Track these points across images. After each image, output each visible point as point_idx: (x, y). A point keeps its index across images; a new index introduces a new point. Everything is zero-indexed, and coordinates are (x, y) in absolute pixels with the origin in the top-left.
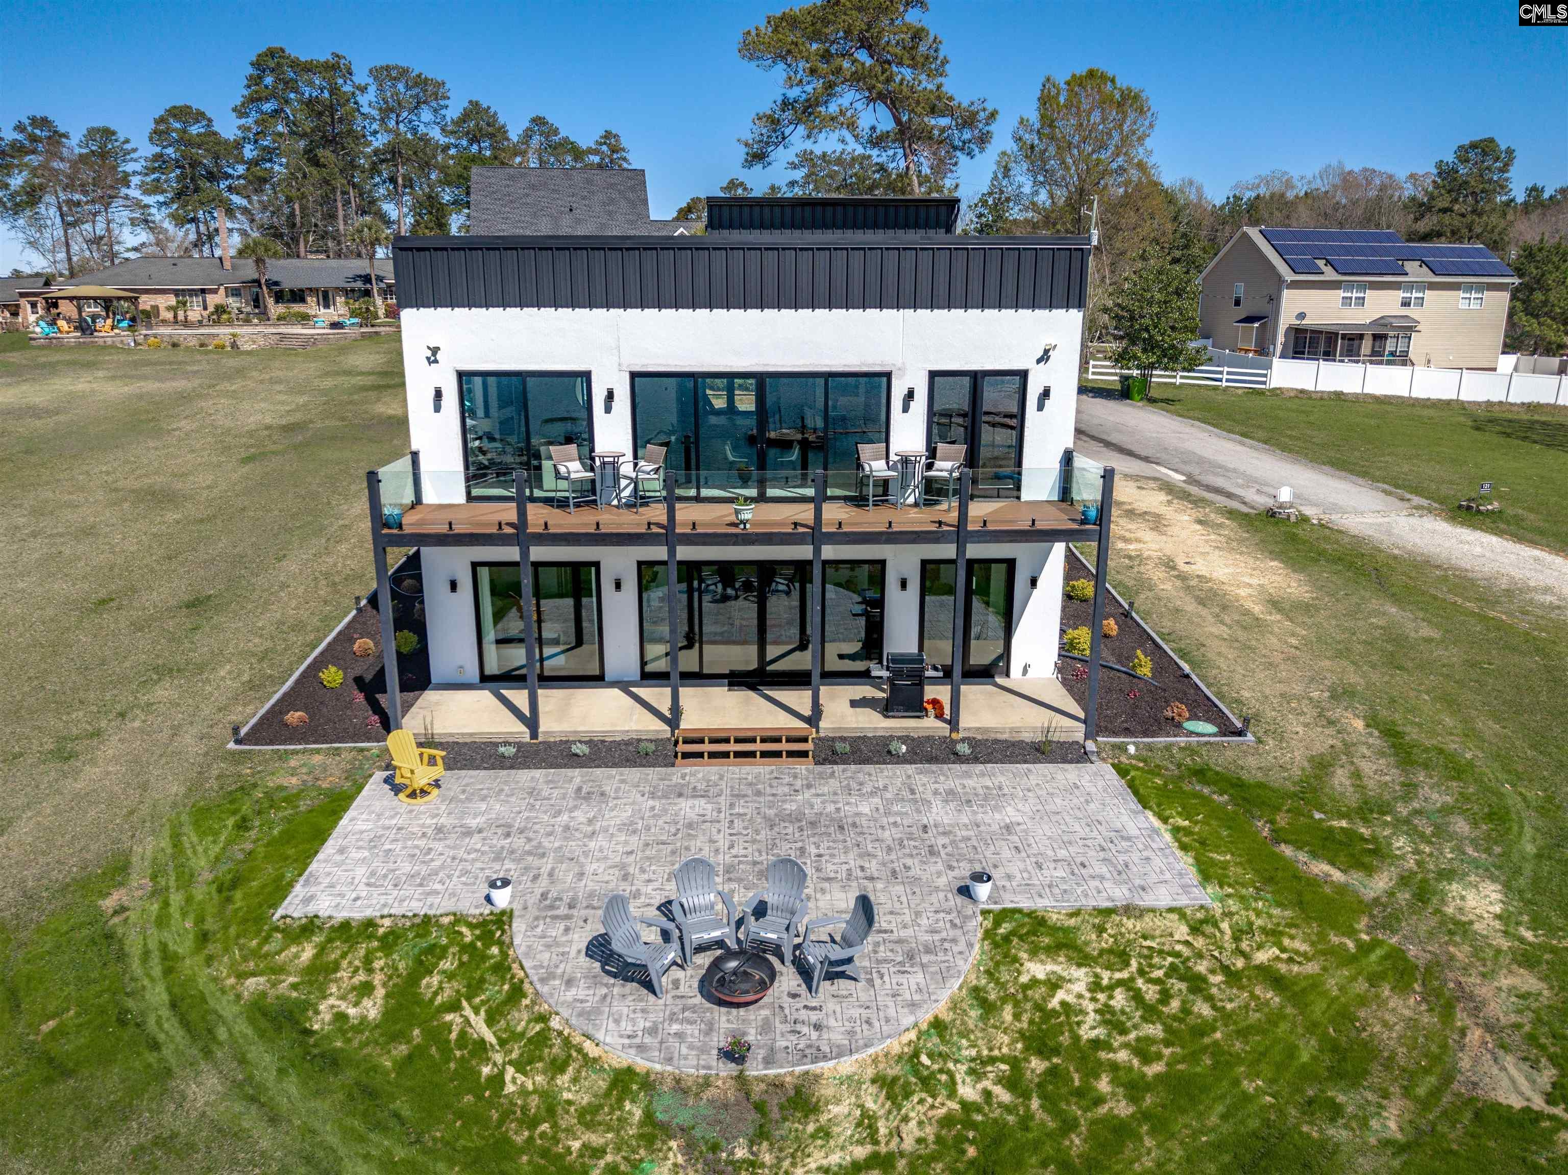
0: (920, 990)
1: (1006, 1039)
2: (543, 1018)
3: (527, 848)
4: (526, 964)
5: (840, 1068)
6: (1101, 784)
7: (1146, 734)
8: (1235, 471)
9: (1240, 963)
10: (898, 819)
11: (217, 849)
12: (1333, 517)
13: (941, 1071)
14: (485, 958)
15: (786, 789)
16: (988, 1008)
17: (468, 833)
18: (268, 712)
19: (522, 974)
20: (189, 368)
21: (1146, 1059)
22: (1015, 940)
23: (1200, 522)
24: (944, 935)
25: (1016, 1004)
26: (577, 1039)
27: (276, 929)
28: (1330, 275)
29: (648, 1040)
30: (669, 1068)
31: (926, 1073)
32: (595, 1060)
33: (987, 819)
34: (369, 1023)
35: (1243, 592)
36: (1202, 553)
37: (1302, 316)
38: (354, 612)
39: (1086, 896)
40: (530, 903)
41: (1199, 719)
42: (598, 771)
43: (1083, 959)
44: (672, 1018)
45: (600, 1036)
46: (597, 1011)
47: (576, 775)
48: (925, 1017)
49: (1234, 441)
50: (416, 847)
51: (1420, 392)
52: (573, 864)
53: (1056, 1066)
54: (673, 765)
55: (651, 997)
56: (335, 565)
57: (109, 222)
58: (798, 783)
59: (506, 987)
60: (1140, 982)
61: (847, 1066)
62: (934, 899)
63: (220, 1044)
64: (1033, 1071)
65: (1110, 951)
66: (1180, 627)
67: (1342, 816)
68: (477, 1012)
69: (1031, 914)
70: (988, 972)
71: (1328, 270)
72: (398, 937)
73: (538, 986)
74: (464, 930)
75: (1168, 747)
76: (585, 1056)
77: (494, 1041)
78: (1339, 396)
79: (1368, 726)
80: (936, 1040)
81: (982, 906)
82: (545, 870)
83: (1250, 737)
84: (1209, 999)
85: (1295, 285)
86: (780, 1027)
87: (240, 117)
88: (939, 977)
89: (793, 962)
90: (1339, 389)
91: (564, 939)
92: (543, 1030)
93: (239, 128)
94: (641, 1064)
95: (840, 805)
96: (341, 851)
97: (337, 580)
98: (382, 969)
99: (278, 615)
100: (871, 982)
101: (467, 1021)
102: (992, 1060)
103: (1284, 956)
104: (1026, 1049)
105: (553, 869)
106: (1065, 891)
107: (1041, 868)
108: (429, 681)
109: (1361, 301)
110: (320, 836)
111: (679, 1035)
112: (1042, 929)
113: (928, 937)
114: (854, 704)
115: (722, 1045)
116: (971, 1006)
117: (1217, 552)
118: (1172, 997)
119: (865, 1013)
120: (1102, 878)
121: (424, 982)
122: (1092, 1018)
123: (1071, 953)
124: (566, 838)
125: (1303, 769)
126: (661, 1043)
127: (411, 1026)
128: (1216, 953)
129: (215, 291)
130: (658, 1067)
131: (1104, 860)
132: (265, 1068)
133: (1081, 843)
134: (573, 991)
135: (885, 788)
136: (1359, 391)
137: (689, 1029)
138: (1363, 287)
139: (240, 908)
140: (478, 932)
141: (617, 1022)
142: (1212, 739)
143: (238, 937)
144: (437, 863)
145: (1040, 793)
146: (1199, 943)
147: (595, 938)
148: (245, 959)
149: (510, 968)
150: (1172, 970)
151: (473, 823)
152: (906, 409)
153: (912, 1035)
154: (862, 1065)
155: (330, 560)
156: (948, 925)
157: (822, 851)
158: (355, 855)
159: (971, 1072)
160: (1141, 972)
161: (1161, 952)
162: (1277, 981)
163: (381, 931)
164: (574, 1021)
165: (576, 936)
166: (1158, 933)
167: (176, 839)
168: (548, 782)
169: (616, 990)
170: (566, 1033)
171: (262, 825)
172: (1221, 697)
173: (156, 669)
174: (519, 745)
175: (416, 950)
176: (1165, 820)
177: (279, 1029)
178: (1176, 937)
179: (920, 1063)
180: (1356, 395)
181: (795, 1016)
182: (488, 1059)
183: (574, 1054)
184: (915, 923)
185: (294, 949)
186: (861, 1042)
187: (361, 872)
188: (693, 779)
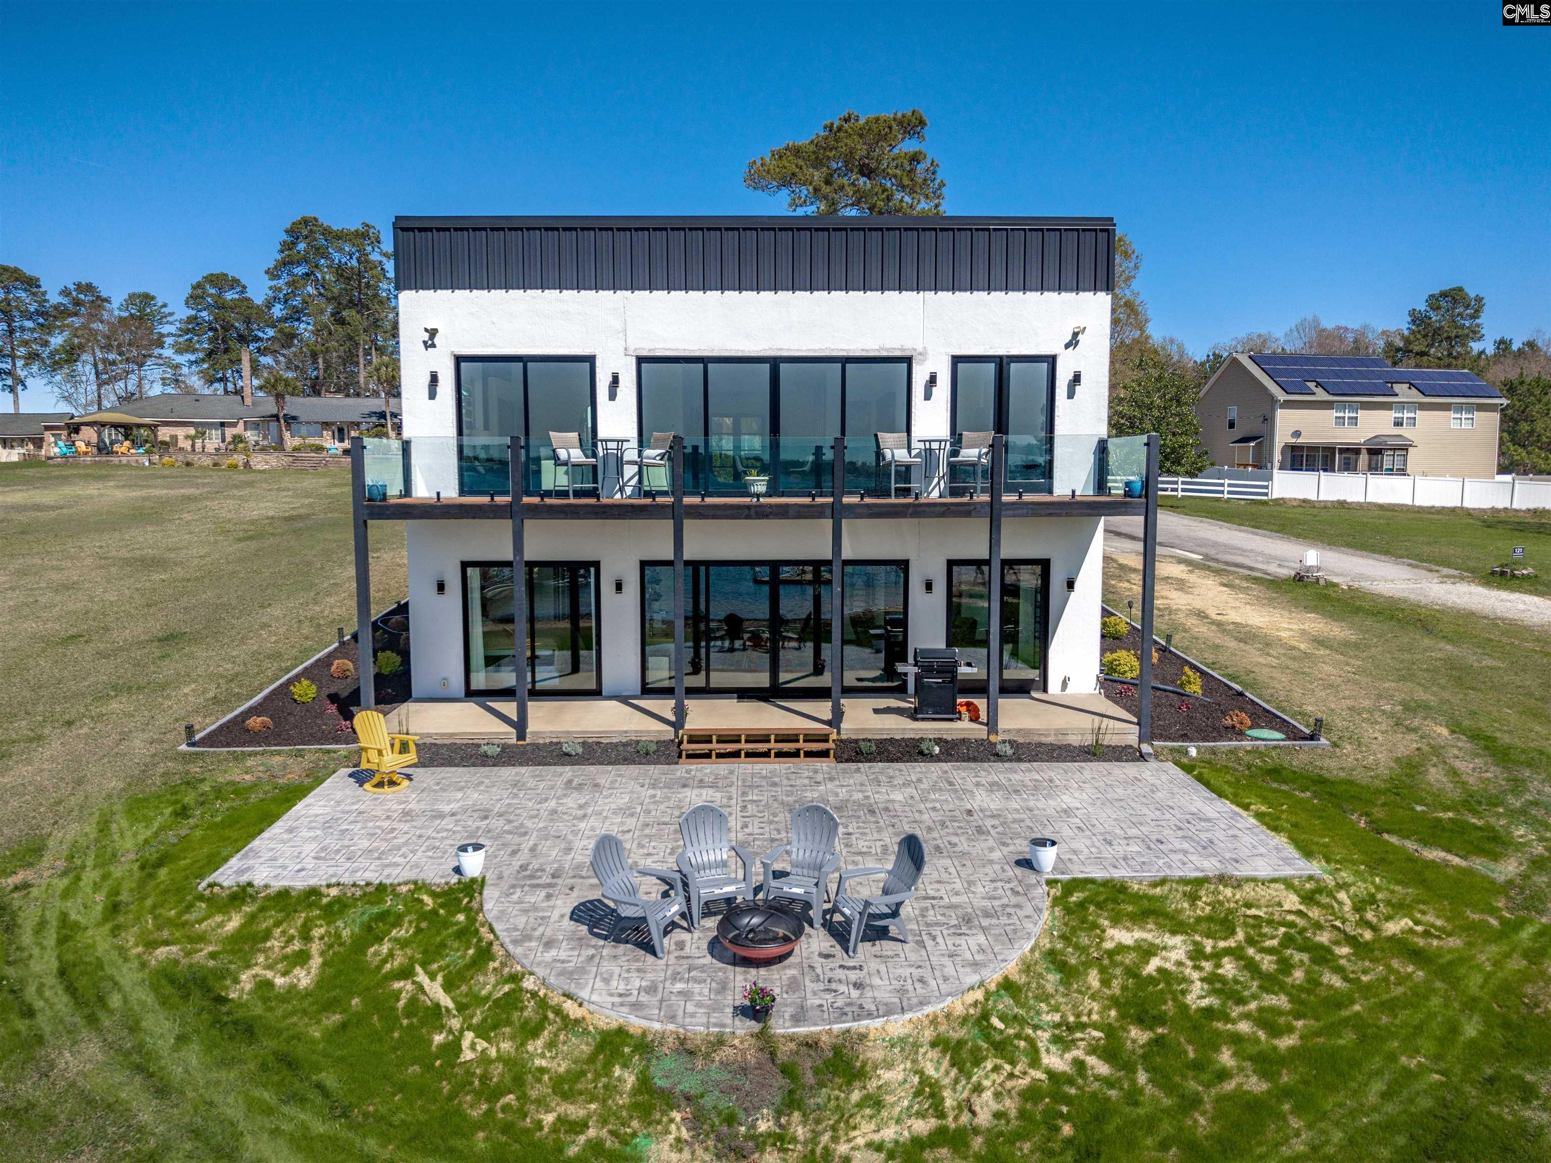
0: (982, 950)
1: (1096, 1006)
2: (515, 978)
3: (506, 828)
4: (497, 927)
5: (889, 1028)
6: (1164, 777)
7: (1205, 739)
8: (1252, 551)
9: (1368, 935)
10: (938, 805)
11: (149, 833)
12: (1362, 584)
13: (1018, 1036)
14: (446, 924)
15: (806, 781)
16: (1068, 973)
17: (441, 816)
18: (229, 722)
19: (491, 937)
20: (199, 481)
21: (1275, 1031)
22: (1092, 908)
23: (1224, 585)
24: (1005, 901)
25: (1103, 970)
26: (555, 999)
27: (201, 898)
28: (1321, 395)
29: (644, 998)
30: (671, 1027)
31: (998, 1038)
32: (577, 1022)
33: (1040, 805)
34: (299, 992)
35: (1284, 634)
36: (1235, 608)
37: (1297, 434)
38: (337, 644)
39: (1170, 867)
40: (506, 874)
41: (1262, 727)
42: (592, 768)
43: (1177, 926)
44: (676, 977)
45: (584, 994)
46: (582, 970)
47: (567, 771)
48: (993, 977)
49: (1247, 532)
50: (379, 827)
51: (1423, 501)
52: (558, 841)
53: (1163, 1036)
54: (677, 763)
55: (650, 958)
56: (322, 612)
57: (141, 379)
58: (820, 777)
59: (471, 952)
60: (1251, 951)
61: (898, 1026)
62: (988, 869)
63: (111, 1012)
64: (1134, 1041)
65: (1209, 919)
66: (1222, 658)
67: (1447, 809)
68: (432, 977)
69: (1106, 883)
70: (1063, 937)
71: (1319, 390)
72: (346, 906)
73: (510, 948)
74: (426, 899)
75: (1233, 751)
76: (565, 1018)
77: (451, 1005)
78: (1342, 504)
79: (1453, 732)
80: (1008, 1001)
81: (1047, 876)
82: (526, 846)
83: (1323, 741)
84: (1339, 970)
85: (1288, 405)
86: (810, 986)
87: (272, 280)
88: (1005, 938)
89: (823, 925)
90: (1342, 498)
91: (545, 904)
92: (513, 991)
93: (271, 288)
94: (636, 1023)
95: (870, 794)
96: (290, 830)
97: (322, 622)
98: (321, 938)
99: (255, 648)
100: (921, 944)
101: (420, 988)
102: (1083, 1027)
103: (1419, 928)
104: (1122, 1016)
105: (536, 845)
106: (1144, 863)
107: (1110, 844)
108: (410, 696)
109: (1354, 421)
110: (267, 819)
111: (686, 995)
112: (1122, 896)
113: (987, 903)
114: (876, 711)
115: (737, 1003)
116: (1048, 970)
117: (1248, 607)
118: (1292, 966)
119: (916, 973)
120: (1185, 852)
121: (372, 950)
122: (1197, 987)
123: (1161, 920)
124: (552, 820)
125: (1391, 769)
126: (661, 1001)
127: (351, 994)
128: (1338, 923)
129: (234, 425)
130: (657, 1026)
131: (1184, 837)
132: (162, 1036)
133: (1153, 824)
134: (553, 952)
135: (919, 780)
136: (1362, 500)
137: (696, 988)
138: (1354, 407)
139: (163, 882)
140: (439, 901)
141: (607, 981)
142: (1282, 743)
143: (155, 907)
144: (401, 841)
145: (1097, 785)
146: (1314, 913)
147: (583, 904)
148: (159, 928)
149: (477, 931)
150: (1288, 940)
151: (447, 809)
152: (928, 396)
153: (979, 995)
154: (917, 1025)
155: (317, 608)
156: (1009, 893)
157: (851, 830)
158: (305, 834)
159: (1056, 1040)
160: (1250, 941)
161: (1270, 922)
162: (1417, 955)
163: (325, 900)
164: (552, 980)
165: (559, 902)
166: (1263, 901)
167: (104, 827)
168: (534, 776)
169: (605, 952)
170: (541, 994)
171: (203, 813)
172: (1283, 711)
173: (114, 687)
174: (505, 748)
175: (366, 918)
176: (1246, 807)
177: (186, 997)
178: (1286, 907)
179: (990, 1026)
180: (1359, 504)
181: (829, 974)
182: (443, 1027)
183: (551, 1016)
184: (968, 890)
185: (218, 918)
186: (915, 1001)
187: (310, 849)
188: (698, 774)
